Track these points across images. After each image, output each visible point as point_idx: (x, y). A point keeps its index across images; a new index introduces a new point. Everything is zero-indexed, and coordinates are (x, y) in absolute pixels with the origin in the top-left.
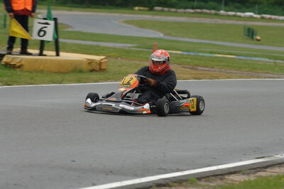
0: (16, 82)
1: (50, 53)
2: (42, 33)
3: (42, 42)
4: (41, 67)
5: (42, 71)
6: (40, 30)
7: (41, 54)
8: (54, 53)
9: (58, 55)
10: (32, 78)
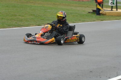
0: (104, 20)
1: (114, 10)
2: (112, 4)
3: (112, 6)
4: (112, 14)
5: (112, 16)
6: (111, 3)
7: (112, 10)
8: (116, 10)
9: (117, 10)
10: (109, 18)
